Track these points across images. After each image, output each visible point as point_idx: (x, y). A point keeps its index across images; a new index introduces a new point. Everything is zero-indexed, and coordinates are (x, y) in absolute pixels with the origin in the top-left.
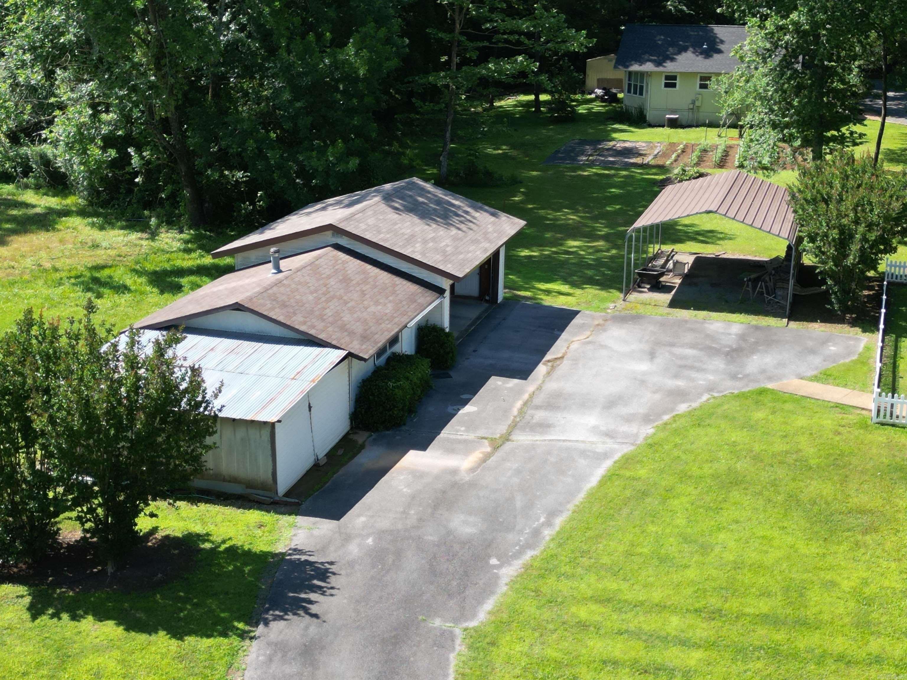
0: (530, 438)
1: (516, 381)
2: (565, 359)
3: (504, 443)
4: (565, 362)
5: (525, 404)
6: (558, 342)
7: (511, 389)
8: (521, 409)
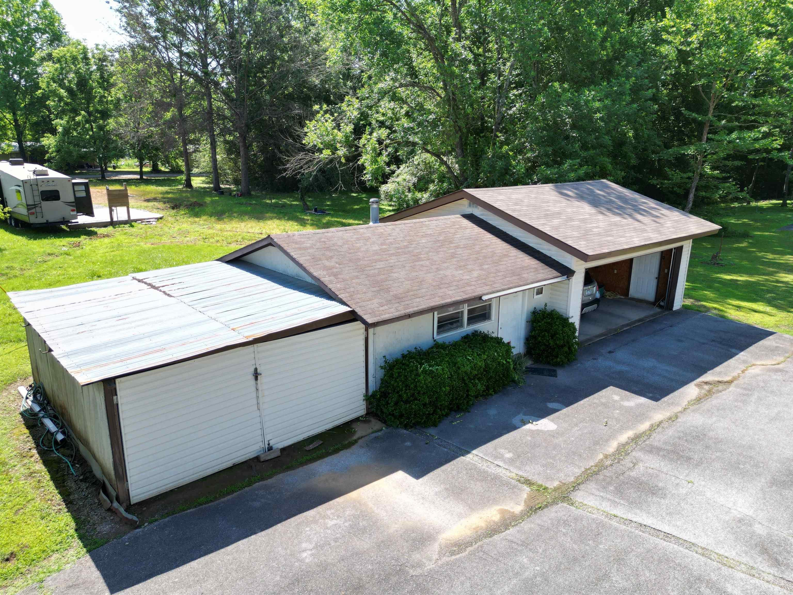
0: (606, 506)
1: (642, 400)
2: (733, 384)
3: (554, 502)
4: (732, 388)
5: (636, 439)
6: (732, 362)
7: (629, 410)
8: (624, 445)
